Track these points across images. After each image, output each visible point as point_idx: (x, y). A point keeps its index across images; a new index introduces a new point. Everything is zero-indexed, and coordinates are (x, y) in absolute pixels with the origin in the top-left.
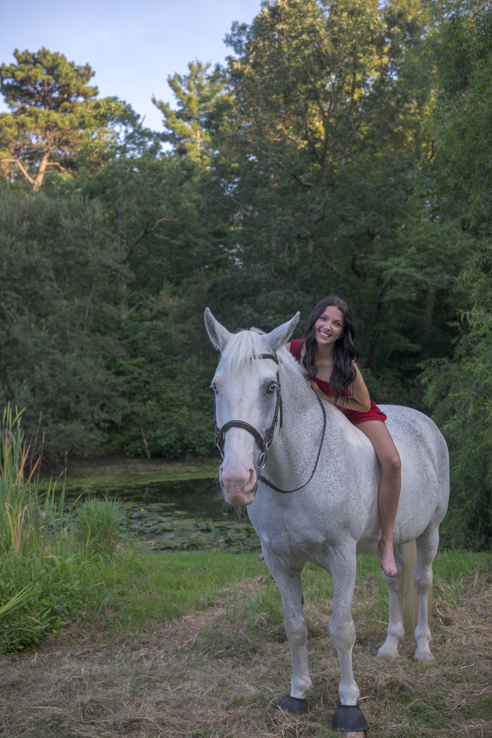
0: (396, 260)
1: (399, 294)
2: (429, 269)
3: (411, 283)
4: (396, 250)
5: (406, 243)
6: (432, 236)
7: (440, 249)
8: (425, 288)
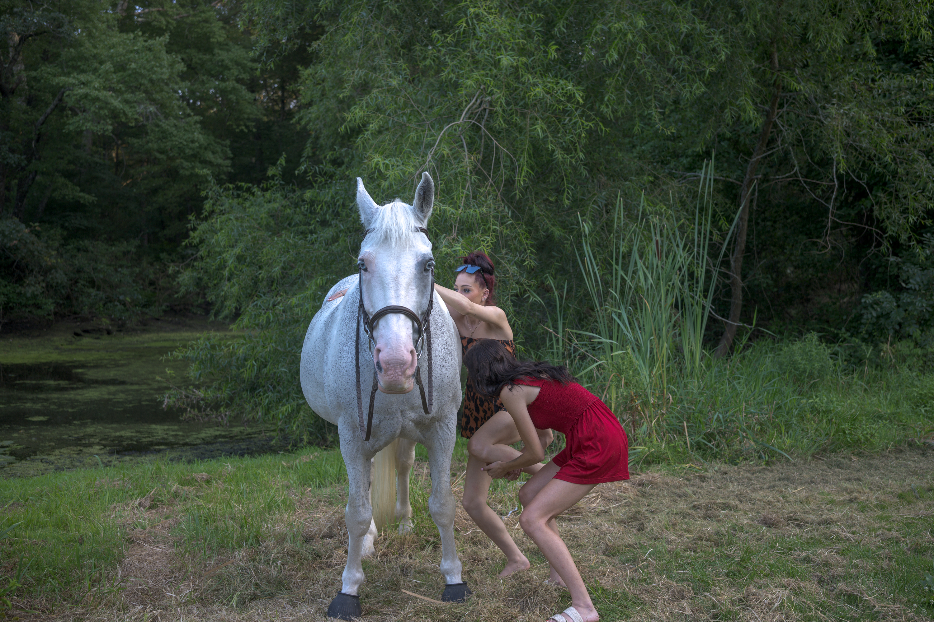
0: (83, 77)
1: (89, 125)
2: (128, 96)
3: (106, 111)
4: (79, 64)
5: (95, 56)
6: (131, 52)
7: (143, 71)
8: (123, 120)
